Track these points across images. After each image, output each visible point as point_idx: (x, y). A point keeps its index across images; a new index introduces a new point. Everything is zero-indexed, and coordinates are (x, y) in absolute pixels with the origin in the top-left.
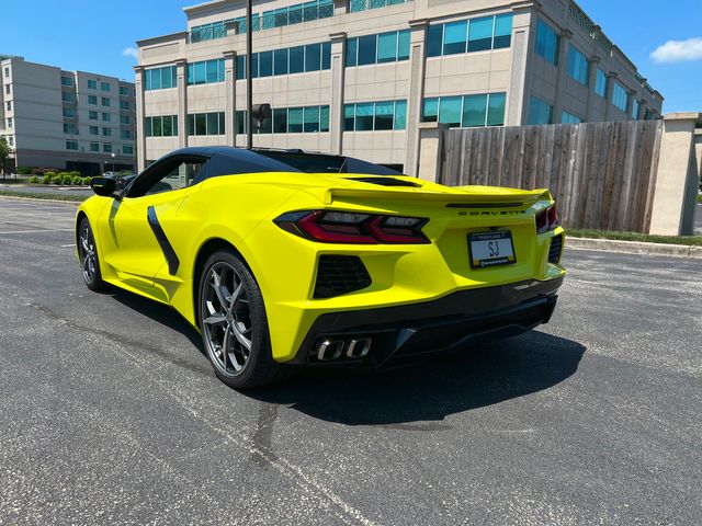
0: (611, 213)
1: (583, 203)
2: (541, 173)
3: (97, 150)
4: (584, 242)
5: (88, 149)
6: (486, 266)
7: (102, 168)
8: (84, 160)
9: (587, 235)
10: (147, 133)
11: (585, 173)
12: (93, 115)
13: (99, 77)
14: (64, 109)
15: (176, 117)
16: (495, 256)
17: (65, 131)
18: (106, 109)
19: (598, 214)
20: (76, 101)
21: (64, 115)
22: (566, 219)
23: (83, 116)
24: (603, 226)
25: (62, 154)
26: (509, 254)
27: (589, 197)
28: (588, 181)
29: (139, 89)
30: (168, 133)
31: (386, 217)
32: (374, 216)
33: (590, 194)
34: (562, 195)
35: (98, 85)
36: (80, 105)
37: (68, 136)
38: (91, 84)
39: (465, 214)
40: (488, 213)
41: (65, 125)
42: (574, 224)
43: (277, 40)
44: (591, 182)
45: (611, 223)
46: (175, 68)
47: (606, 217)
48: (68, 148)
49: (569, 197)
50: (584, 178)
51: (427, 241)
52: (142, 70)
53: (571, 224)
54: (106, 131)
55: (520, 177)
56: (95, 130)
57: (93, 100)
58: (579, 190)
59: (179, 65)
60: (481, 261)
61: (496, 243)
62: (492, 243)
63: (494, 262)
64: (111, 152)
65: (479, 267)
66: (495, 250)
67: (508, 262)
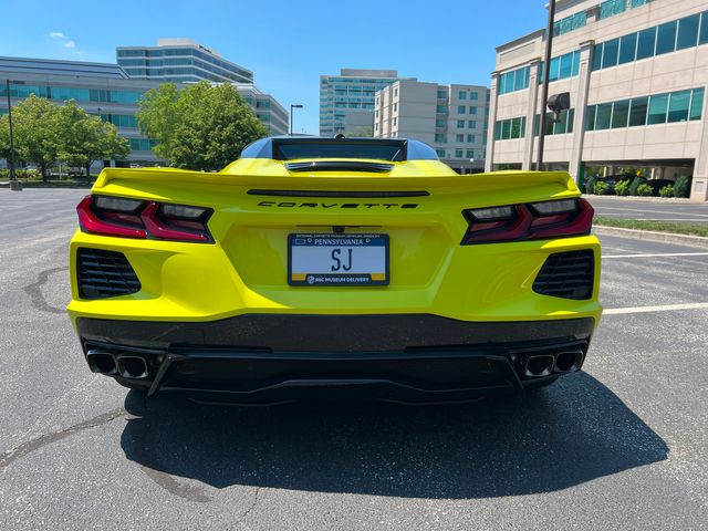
3: (461, 156)
5: (453, 157)
6: (316, 284)
10: (496, 137)
12: (461, 124)
13: (469, 88)
14: (437, 121)
15: (524, 118)
16: (341, 271)
17: (436, 140)
18: (472, 117)
20: (447, 112)
21: (437, 126)
23: (452, 125)
29: (493, 94)
30: (515, 136)
31: (160, 205)
32: (145, 203)
35: (468, 94)
36: (450, 116)
37: (438, 145)
38: (462, 95)
39: (269, 204)
40: (313, 205)
41: (436, 135)
43: (645, 18)
46: (528, 68)
51: (208, 239)
52: (498, 75)
54: (471, 138)
56: (460, 137)
57: (462, 110)
59: (533, 65)
60: (308, 275)
61: (350, 251)
62: (339, 251)
63: (336, 280)
64: (472, 157)
65: (303, 284)
66: (345, 261)
67: (369, 283)
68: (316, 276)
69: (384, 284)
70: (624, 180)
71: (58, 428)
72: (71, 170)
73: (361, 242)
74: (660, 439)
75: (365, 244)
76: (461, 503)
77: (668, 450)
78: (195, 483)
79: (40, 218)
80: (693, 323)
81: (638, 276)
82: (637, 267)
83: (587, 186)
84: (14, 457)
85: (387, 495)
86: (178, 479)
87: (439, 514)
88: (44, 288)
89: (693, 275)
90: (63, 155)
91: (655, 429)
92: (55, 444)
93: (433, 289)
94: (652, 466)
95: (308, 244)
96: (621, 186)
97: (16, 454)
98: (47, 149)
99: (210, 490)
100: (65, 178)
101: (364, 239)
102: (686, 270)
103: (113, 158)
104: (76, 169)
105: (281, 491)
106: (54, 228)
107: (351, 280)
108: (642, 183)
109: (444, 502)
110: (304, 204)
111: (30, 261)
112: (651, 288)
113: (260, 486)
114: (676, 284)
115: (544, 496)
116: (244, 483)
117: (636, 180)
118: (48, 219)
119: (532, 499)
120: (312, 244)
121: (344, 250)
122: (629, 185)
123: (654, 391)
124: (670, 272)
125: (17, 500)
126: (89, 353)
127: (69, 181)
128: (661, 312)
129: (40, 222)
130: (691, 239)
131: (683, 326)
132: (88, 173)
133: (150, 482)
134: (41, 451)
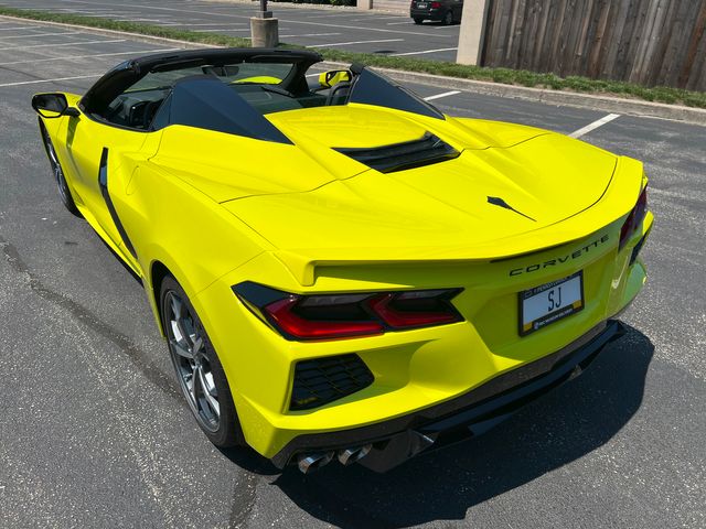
0: (695, 66)
1: (662, 49)
2: (616, 7)
4: (657, 109)
6: (540, 327)
9: (662, 99)
11: (671, 11)
16: (555, 309)
19: (678, 66)
22: (637, 70)
24: (682, 83)
27: (671, 44)
28: (673, 22)
33: (673, 39)
34: (638, 39)
39: (518, 271)
42: (647, 77)
44: (677, 24)
45: (692, 78)
47: (688, 70)
49: (645, 43)
50: (669, 18)
51: (458, 318)
53: (642, 76)
55: (589, 13)
58: (660, 34)
60: (534, 322)
61: (560, 289)
62: (552, 292)
63: (552, 318)
65: (531, 331)
66: (557, 300)
67: (572, 312)
68: (539, 321)
69: (581, 308)
95: (534, 295)
107: (562, 314)
110: (546, 264)
121: (556, 290)
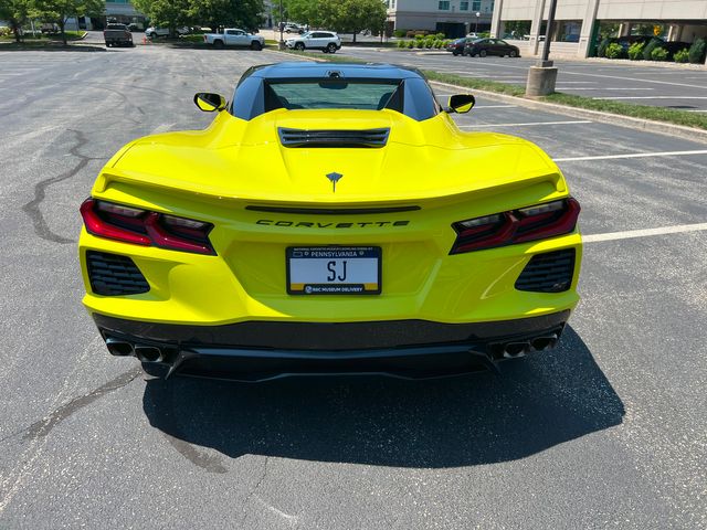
3: (466, 9)
5: (458, 10)
6: (313, 293)
7: (468, 29)
8: (452, 20)
16: (337, 281)
25: (434, 15)
26: (370, 280)
31: (161, 215)
32: (147, 213)
40: (309, 225)
48: (440, 8)
51: (210, 251)
60: (306, 285)
61: (345, 263)
62: (334, 263)
63: (332, 289)
64: (479, 10)
65: (301, 293)
66: (340, 273)
67: (362, 291)
68: (313, 286)
69: (377, 292)
70: (639, 41)
71: (85, 391)
72: (44, 27)
73: (355, 254)
74: (619, 401)
75: (359, 256)
76: (439, 473)
77: (624, 413)
78: (212, 452)
79: (21, 100)
80: (676, 253)
81: (632, 186)
82: (633, 172)
83: (600, 48)
84: (51, 425)
85: (377, 464)
86: (197, 448)
87: (421, 483)
88: (42, 206)
89: (688, 184)
90: (34, 13)
91: (616, 389)
92: (86, 409)
93: (422, 296)
94: (608, 432)
95: (304, 257)
96: (634, 48)
97: (53, 421)
98: (17, 6)
99: (226, 459)
100: (39, 36)
101: (357, 252)
102: (682, 176)
103: (88, 15)
104: (49, 26)
105: (287, 461)
106: (38, 115)
107: (346, 289)
108: (657, 46)
109: (425, 471)
110: (301, 224)
111: (23, 169)
112: (643, 203)
113: (269, 455)
114: (667, 197)
115: (511, 464)
116: (255, 452)
117: (652, 43)
118: (30, 100)
119: (501, 467)
120: (309, 257)
121: (339, 262)
122: (643, 48)
123: (622, 342)
124: (665, 180)
125: (62, 473)
126: (108, 341)
127: (43, 39)
128: (647, 238)
129: (24, 106)
130: (694, 133)
131: (664, 258)
132: (62, 30)
133: (174, 451)
134: (74, 416)
